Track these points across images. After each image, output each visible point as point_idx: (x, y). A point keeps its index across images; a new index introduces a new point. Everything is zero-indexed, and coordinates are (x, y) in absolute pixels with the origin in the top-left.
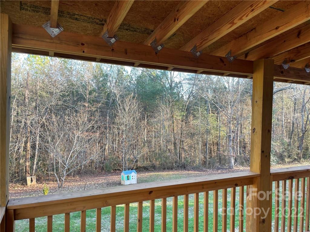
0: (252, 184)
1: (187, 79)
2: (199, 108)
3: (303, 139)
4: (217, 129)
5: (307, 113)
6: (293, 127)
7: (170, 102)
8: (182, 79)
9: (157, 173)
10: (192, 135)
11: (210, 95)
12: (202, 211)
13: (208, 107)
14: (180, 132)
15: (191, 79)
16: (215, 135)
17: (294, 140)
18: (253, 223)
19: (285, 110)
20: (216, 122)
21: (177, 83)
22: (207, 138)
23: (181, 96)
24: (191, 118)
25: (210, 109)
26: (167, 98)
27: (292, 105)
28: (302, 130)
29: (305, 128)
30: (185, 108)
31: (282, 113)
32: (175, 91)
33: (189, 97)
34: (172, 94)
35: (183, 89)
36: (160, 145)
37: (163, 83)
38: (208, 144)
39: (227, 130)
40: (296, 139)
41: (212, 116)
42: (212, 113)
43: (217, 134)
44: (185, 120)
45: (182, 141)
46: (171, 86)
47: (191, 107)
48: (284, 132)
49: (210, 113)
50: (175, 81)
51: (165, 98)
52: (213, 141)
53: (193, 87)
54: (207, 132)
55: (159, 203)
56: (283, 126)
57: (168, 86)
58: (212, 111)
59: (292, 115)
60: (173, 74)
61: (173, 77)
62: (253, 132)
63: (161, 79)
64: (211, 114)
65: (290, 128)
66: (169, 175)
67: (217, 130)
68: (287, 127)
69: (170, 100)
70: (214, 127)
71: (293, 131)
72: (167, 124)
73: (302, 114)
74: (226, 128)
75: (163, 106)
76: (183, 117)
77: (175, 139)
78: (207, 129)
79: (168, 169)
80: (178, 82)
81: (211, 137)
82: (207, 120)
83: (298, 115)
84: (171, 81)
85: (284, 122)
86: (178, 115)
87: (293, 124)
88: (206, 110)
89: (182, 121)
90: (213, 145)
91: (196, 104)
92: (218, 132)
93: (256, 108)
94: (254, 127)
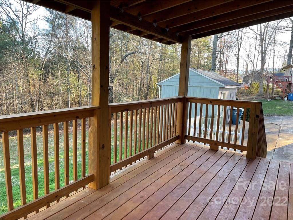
0: (93, 116)
1: (42, 34)
2: (59, 66)
3: (147, 95)
4: (78, 88)
5: (151, 74)
6: (141, 86)
7: (22, 58)
8: (37, 33)
9: (11, 138)
10: (52, 95)
11: (70, 54)
12: (63, 163)
13: (68, 66)
14: (37, 92)
15: (47, 35)
16: (77, 94)
17: (142, 96)
18: (94, 150)
19: (135, 72)
20: (77, 82)
21: (30, 37)
22: (68, 98)
23: (36, 53)
24: (51, 77)
25: (70, 68)
26: (18, 53)
27: (140, 68)
28: (147, 88)
29: (149, 86)
30: (42, 66)
31: (133, 74)
32: (29, 47)
33: (47, 54)
34: (25, 49)
35: (39, 46)
36: (14, 107)
37: (13, 36)
38: (69, 103)
39: (88, 89)
40: (143, 96)
41: (72, 76)
42: (72, 72)
43: (79, 93)
44: (43, 79)
45: (41, 102)
46: (23, 40)
47: (49, 66)
48: (135, 90)
49: (70, 73)
50: (29, 36)
51: (15, 53)
52: (75, 101)
53: (50, 44)
54: (68, 91)
55: (13, 166)
56: (134, 85)
57: (19, 40)
58: (72, 70)
59: (140, 76)
60: (25, 26)
61: (24, 29)
62: (94, 69)
63: (9, 31)
64: (72, 74)
65: (139, 87)
66: (27, 137)
67: (78, 90)
68: (137, 86)
69: (23, 55)
70: (75, 86)
71: (140, 89)
72: (20, 83)
73: (147, 75)
74: (87, 88)
75: (15, 63)
76: (41, 76)
77: (32, 100)
78: (68, 89)
79: (25, 132)
80: (32, 36)
81: (73, 96)
82: (68, 80)
83: (144, 76)
84: (23, 34)
85: (134, 82)
86: (35, 74)
87: (141, 83)
88: (66, 69)
89: (40, 80)
90: (75, 105)
91: (55, 63)
92: (79, 92)
93: (95, 44)
94: (94, 64)
